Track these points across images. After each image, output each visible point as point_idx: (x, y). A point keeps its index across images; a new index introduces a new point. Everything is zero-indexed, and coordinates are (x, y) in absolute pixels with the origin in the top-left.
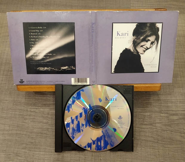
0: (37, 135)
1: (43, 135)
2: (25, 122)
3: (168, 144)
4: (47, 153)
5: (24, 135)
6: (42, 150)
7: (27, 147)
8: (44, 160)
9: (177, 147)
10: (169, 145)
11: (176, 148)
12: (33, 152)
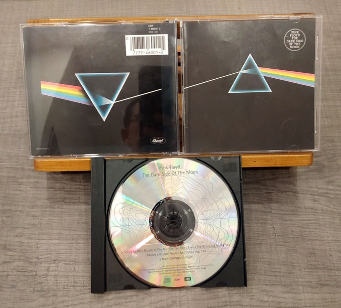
0: (44, 211)
1: (56, 210)
2: (19, 189)
3: (290, 215)
4: (64, 242)
5: (18, 213)
6: (54, 237)
7: (24, 233)
8: (59, 254)
9: (307, 219)
10: (292, 216)
11: (305, 220)
12: (37, 241)
